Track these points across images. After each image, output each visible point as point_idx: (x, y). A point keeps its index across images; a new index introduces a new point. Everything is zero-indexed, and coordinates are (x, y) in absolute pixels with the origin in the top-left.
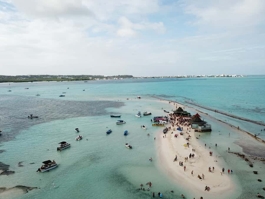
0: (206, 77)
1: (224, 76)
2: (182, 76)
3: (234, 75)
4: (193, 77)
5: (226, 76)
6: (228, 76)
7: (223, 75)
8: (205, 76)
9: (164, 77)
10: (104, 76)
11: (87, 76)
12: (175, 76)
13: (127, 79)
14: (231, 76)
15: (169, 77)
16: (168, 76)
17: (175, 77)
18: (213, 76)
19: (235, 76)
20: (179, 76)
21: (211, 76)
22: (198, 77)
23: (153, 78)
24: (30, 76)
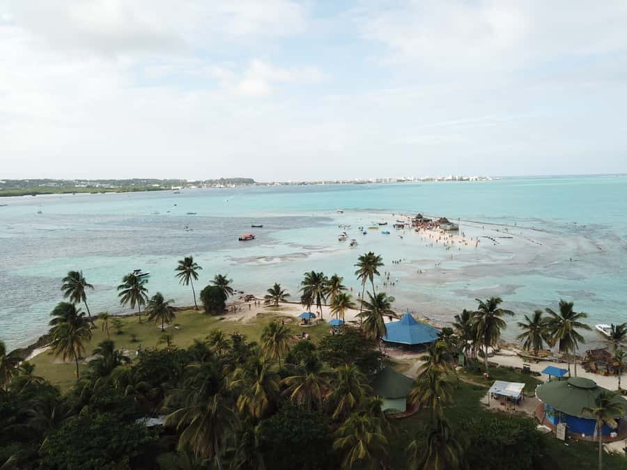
0: (417, 181)
1: (454, 179)
2: (366, 181)
3: (474, 178)
4: (388, 180)
5: (457, 178)
6: (462, 180)
7: (451, 178)
8: (415, 179)
9: (325, 183)
10: (188, 181)
11: (145, 181)
12: (349, 181)
13: (243, 187)
14: (468, 180)
15: (337, 182)
16: (335, 181)
17: (351, 182)
18: (432, 180)
19: (476, 179)
20: (357, 180)
21: (427, 180)
22: (400, 181)
23: (304, 183)
24: (4, 182)
